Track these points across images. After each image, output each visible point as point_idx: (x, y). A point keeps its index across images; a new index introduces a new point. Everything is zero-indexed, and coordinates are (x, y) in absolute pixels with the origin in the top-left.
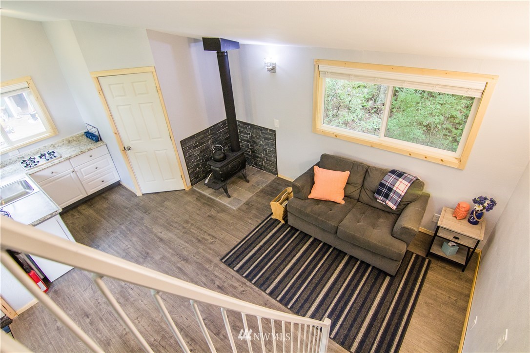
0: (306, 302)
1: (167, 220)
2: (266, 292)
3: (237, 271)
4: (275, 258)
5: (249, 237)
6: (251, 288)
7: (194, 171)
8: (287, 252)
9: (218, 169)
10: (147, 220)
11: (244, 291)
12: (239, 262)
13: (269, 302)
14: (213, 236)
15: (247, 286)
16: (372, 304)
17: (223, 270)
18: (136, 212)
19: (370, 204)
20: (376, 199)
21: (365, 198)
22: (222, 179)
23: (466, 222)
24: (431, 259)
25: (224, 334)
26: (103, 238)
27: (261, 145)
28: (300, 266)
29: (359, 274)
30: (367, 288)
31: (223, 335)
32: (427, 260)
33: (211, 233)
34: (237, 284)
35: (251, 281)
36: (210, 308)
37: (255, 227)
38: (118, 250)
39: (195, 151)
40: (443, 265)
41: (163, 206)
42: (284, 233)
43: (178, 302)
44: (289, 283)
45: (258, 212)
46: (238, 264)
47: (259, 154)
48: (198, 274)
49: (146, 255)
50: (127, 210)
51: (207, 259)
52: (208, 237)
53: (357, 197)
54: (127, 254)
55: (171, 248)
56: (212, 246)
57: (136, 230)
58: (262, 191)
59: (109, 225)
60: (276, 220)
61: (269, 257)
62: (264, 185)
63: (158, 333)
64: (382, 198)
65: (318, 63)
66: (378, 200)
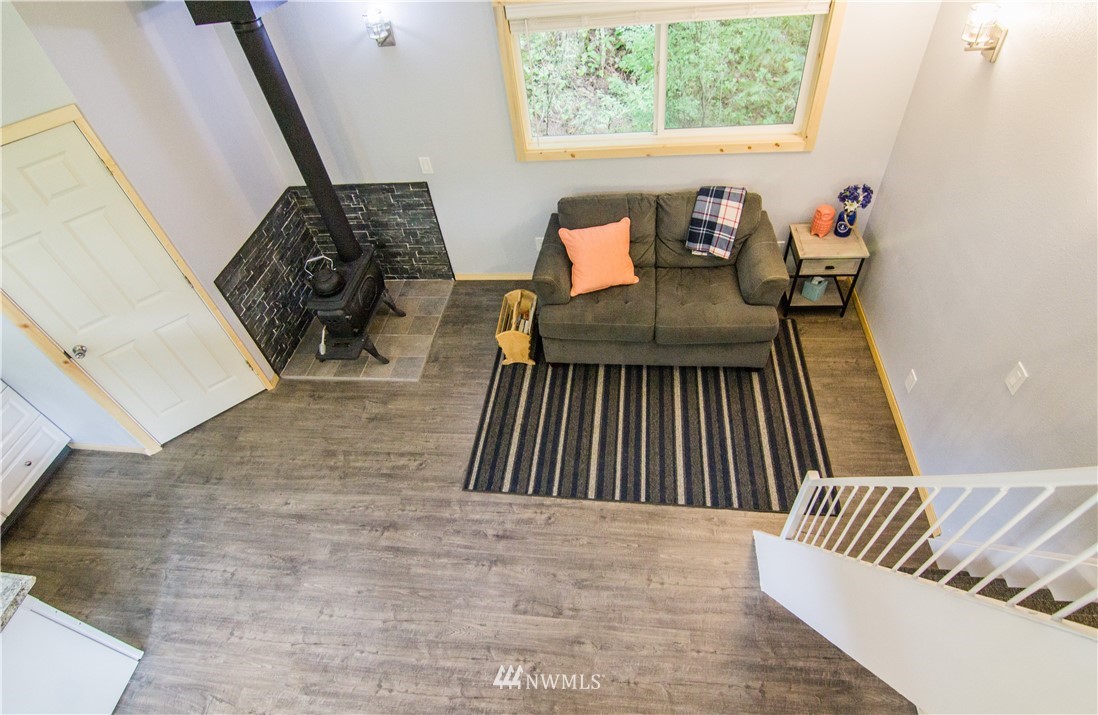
0: (665, 478)
1: (279, 471)
2: (590, 497)
3: (513, 491)
4: (562, 433)
5: (487, 420)
6: (560, 505)
7: (269, 339)
8: (576, 414)
9: (339, 313)
10: (226, 496)
11: (550, 518)
12: (504, 473)
13: (605, 512)
14: (412, 454)
15: (548, 506)
16: (758, 426)
17: (484, 504)
18: (180, 491)
19: (682, 264)
20: (689, 250)
21: (668, 256)
22: (356, 330)
23: (832, 237)
24: (794, 318)
25: (571, 606)
26: (142, 587)
27: (397, 224)
28: (613, 424)
29: (712, 391)
30: (736, 407)
31: (570, 609)
32: (789, 321)
33: (403, 450)
34: (528, 514)
35: (549, 493)
36: (511, 581)
37: (484, 397)
38: (212, 591)
39: (254, 292)
40: (813, 318)
41: (242, 448)
42: (548, 382)
43: (442, 609)
44: (615, 462)
45: (468, 366)
46: (503, 478)
47: (400, 247)
48: (440, 539)
49: (289, 565)
50: (152, 499)
51: (435, 500)
52: (403, 461)
53: (652, 260)
54: (240, 586)
55: (337, 523)
56: (427, 473)
57: (219, 528)
58: (445, 322)
59: (130, 553)
60: (515, 364)
61: (550, 437)
62: (442, 309)
63: (447, 683)
64: (700, 246)
65: (503, 3)
66: (694, 252)
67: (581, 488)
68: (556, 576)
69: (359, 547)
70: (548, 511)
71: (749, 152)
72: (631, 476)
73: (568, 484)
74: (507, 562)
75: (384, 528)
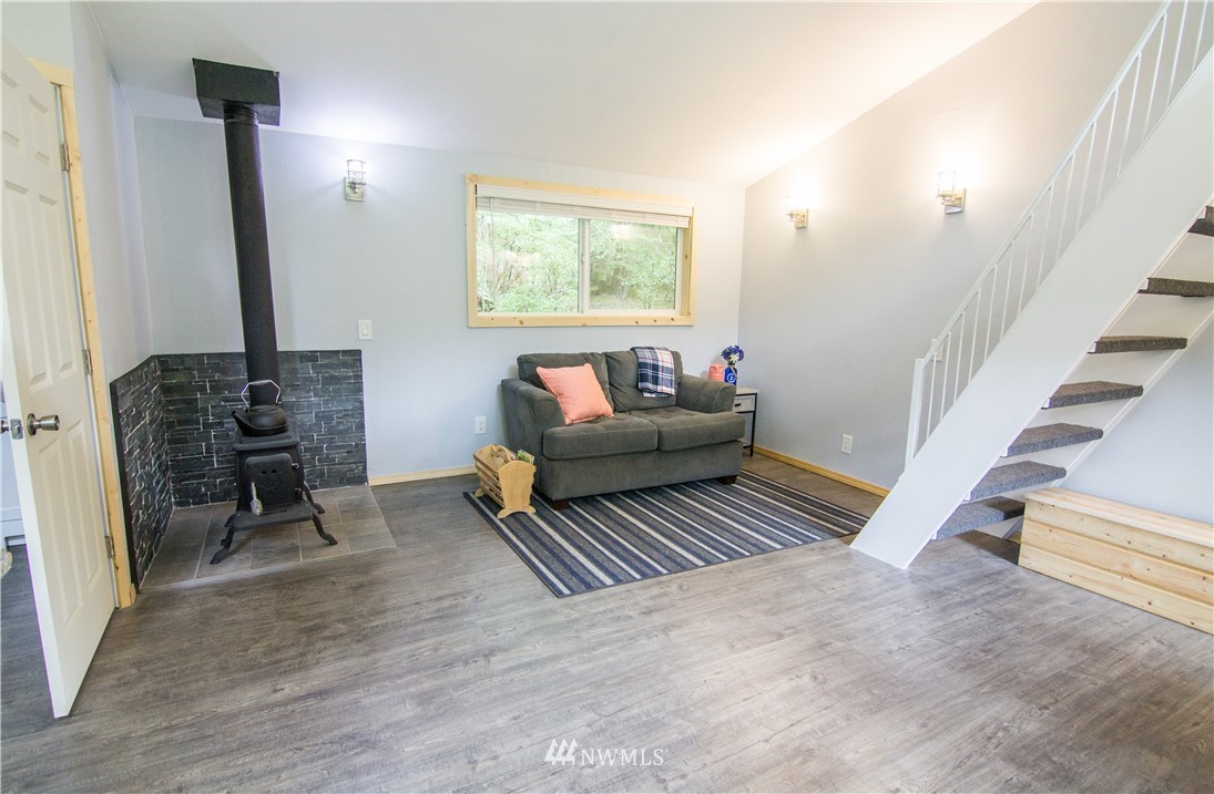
0: (747, 540)
2: (700, 565)
3: (618, 582)
4: (619, 540)
5: (527, 551)
6: (679, 578)
9: (284, 457)
12: (593, 574)
13: (726, 569)
15: (669, 581)
19: (638, 405)
20: (642, 392)
21: (625, 400)
28: (660, 526)
34: (656, 591)
35: (658, 574)
37: (502, 540)
42: (563, 518)
44: (693, 543)
52: (447, 602)
58: (388, 510)
60: (514, 515)
64: (650, 386)
65: (476, 181)
66: (646, 395)
67: (684, 563)
68: (740, 616)
69: (465, 684)
70: (673, 583)
71: (655, 325)
72: (719, 546)
73: (669, 564)
74: (679, 625)
75: (485, 656)
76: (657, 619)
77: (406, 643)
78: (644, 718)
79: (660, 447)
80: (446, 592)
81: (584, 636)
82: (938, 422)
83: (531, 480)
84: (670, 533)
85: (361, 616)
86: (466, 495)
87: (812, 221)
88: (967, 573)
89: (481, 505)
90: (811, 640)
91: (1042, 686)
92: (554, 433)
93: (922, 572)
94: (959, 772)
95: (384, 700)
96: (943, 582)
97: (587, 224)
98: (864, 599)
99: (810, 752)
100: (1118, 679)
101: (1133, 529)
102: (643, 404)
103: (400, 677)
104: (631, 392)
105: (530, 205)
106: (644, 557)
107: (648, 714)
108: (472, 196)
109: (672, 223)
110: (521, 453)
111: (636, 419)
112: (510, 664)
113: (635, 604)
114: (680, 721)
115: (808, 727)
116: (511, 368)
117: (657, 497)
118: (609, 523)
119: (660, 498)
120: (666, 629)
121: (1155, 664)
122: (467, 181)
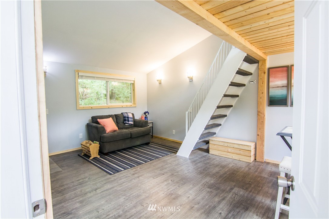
3: (125, 169)
5: (99, 166)
17: (121, 174)
19: (124, 127)
21: (121, 126)
28: (133, 156)
33: (77, 180)
35: (134, 166)
42: (108, 157)
44: (141, 158)
51: (105, 180)
52: (81, 181)
56: (94, 178)
60: (94, 158)
64: (127, 122)
65: (78, 72)
66: (126, 124)
67: (140, 163)
68: (154, 172)
69: (91, 197)
70: (138, 168)
71: (127, 107)
72: (148, 158)
73: (136, 164)
74: (141, 176)
75: (95, 190)
76: (136, 175)
77: (72, 191)
78: (137, 195)
79: (131, 137)
80: (80, 178)
81: (119, 182)
82: (191, 125)
83: (98, 148)
84: (136, 157)
85: (57, 188)
86: (79, 155)
87: (162, 82)
88: (200, 156)
89: (84, 157)
90: (170, 174)
91: (214, 174)
92: (104, 135)
93: (191, 157)
94: (200, 191)
95: (71, 204)
96: (195, 159)
97: (108, 82)
98: (180, 164)
99: (172, 194)
100: (227, 171)
101: (228, 143)
102: (126, 127)
103: (73, 199)
104: (122, 124)
105: (93, 78)
106: (130, 163)
107: (137, 194)
108: (77, 75)
109: (130, 82)
110: (94, 142)
111: (125, 131)
112: (102, 191)
113: (130, 173)
114: (144, 194)
115: (171, 189)
116: (89, 120)
117: (131, 149)
118: (120, 157)
119: (132, 150)
120: (138, 177)
121: (233, 168)
122: (76, 71)
